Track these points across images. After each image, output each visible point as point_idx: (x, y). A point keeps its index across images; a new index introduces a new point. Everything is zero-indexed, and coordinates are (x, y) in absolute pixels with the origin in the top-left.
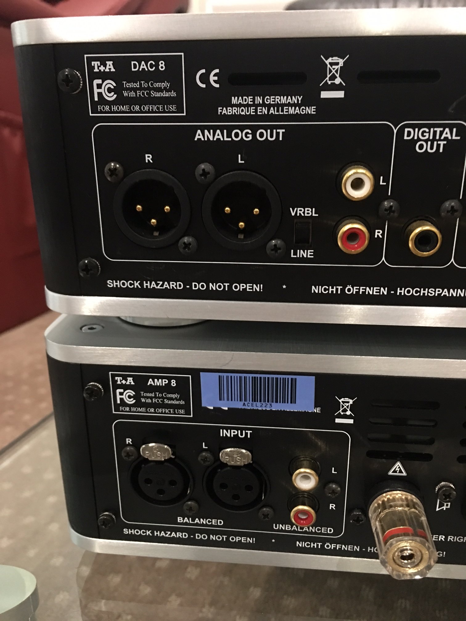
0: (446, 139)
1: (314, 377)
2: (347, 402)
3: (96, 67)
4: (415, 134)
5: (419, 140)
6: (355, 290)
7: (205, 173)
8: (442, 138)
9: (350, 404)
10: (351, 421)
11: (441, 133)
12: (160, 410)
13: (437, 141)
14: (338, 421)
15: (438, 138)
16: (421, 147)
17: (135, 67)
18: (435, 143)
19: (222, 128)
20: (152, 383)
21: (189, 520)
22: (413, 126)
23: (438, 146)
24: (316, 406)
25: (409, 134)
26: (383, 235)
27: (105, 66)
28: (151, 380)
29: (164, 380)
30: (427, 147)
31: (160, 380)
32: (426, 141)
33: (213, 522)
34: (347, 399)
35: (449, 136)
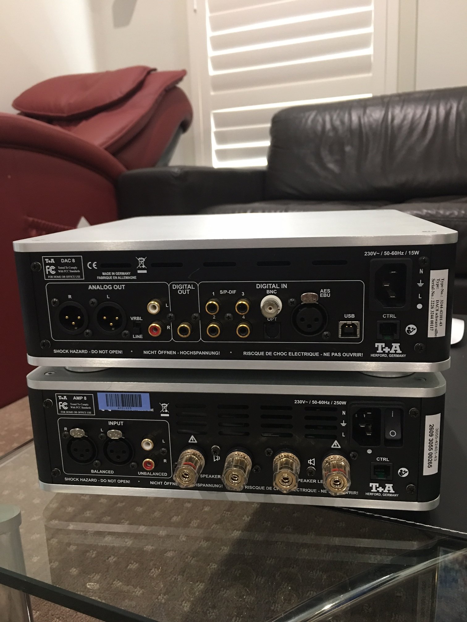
0: (189, 289)
1: (149, 394)
2: (165, 406)
3: (47, 261)
4: (177, 287)
5: (179, 289)
6: (162, 352)
7: (93, 303)
8: (188, 288)
9: (166, 407)
10: (168, 415)
11: (187, 286)
12: (80, 412)
13: (186, 289)
14: (162, 415)
15: (186, 288)
16: (180, 292)
17: (63, 261)
18: (185, 290)
19: (99, 285)
20: (75, 398)
21: (97, 471)
22: (176, 284)
23: (187, 291)
24: (151, 408)
25: (174, 287)
26: (170, 328)
27: (51, 260)
28: (75, 397)
29: (81, 397)
30: (182, 292)
31: (79, 397)
32: (182, 289)
33: (109, 472)
34: (164, 404)
35: (190, 287)
